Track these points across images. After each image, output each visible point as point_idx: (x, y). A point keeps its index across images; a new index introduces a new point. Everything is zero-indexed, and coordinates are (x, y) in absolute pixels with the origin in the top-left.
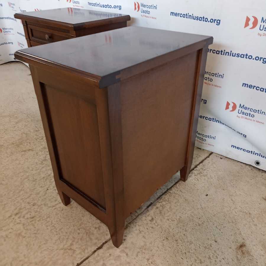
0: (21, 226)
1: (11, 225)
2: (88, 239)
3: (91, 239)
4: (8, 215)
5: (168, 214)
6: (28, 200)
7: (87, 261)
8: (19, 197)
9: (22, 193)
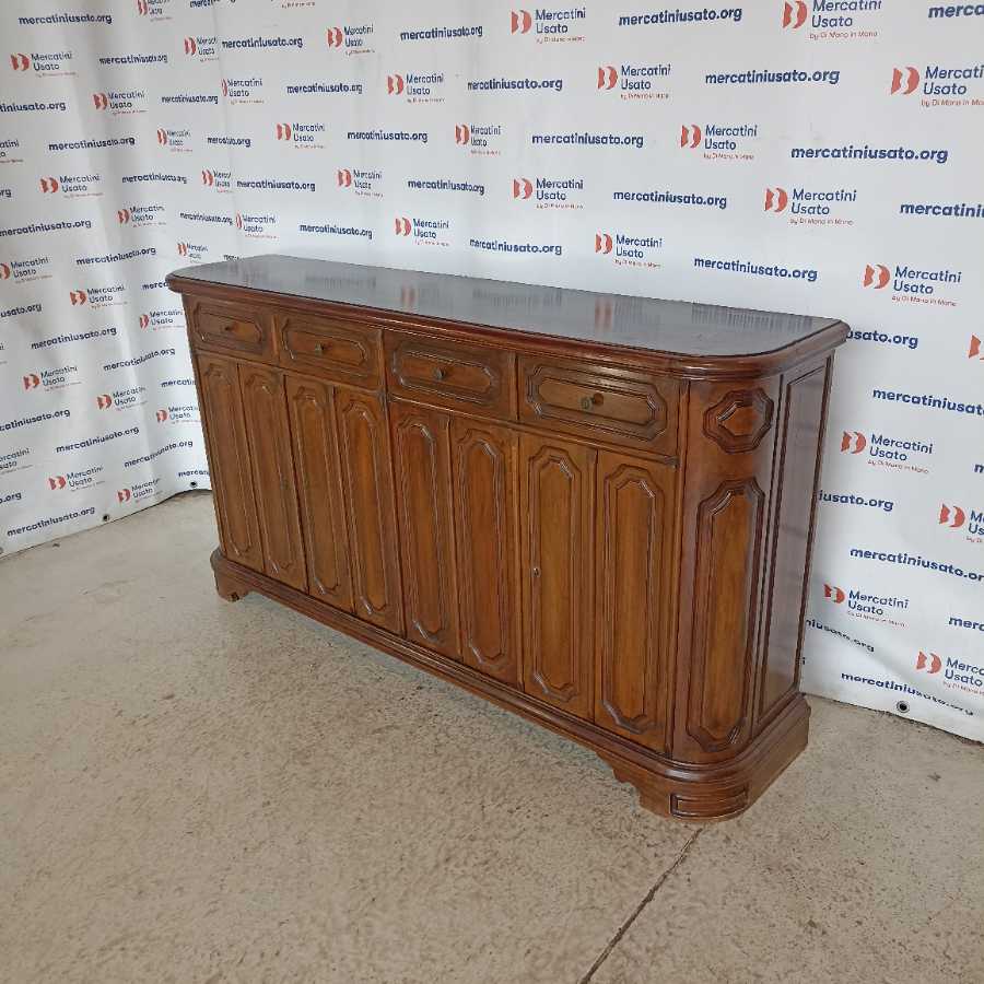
0: (469, 881)
1: (450, 880)
2: (617, 887)
3: (624, 886)
4: (430, 864)
5: (756, 826)
6: (453, 832)
7: (635, 922)
8: (429, 828)
9: (431, 819)
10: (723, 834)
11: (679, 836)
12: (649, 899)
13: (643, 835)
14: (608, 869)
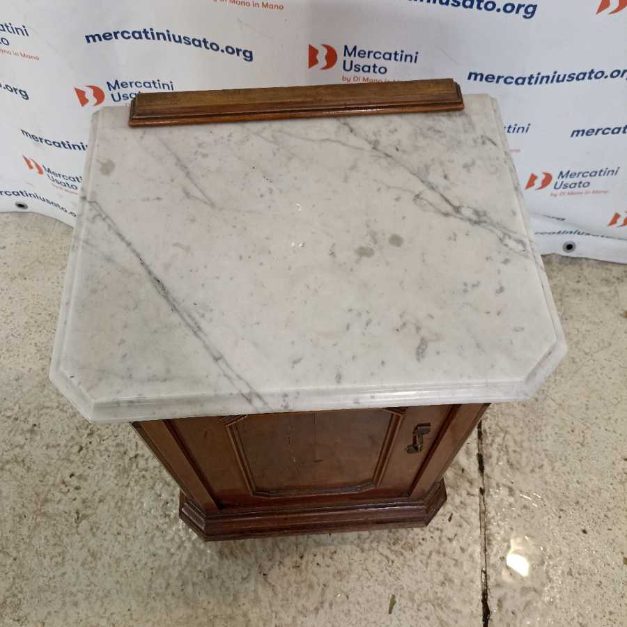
10: (504, 485)
11: (469, 510)
12: (487, 612)
13: (438, 529)
14: (431, 595)
